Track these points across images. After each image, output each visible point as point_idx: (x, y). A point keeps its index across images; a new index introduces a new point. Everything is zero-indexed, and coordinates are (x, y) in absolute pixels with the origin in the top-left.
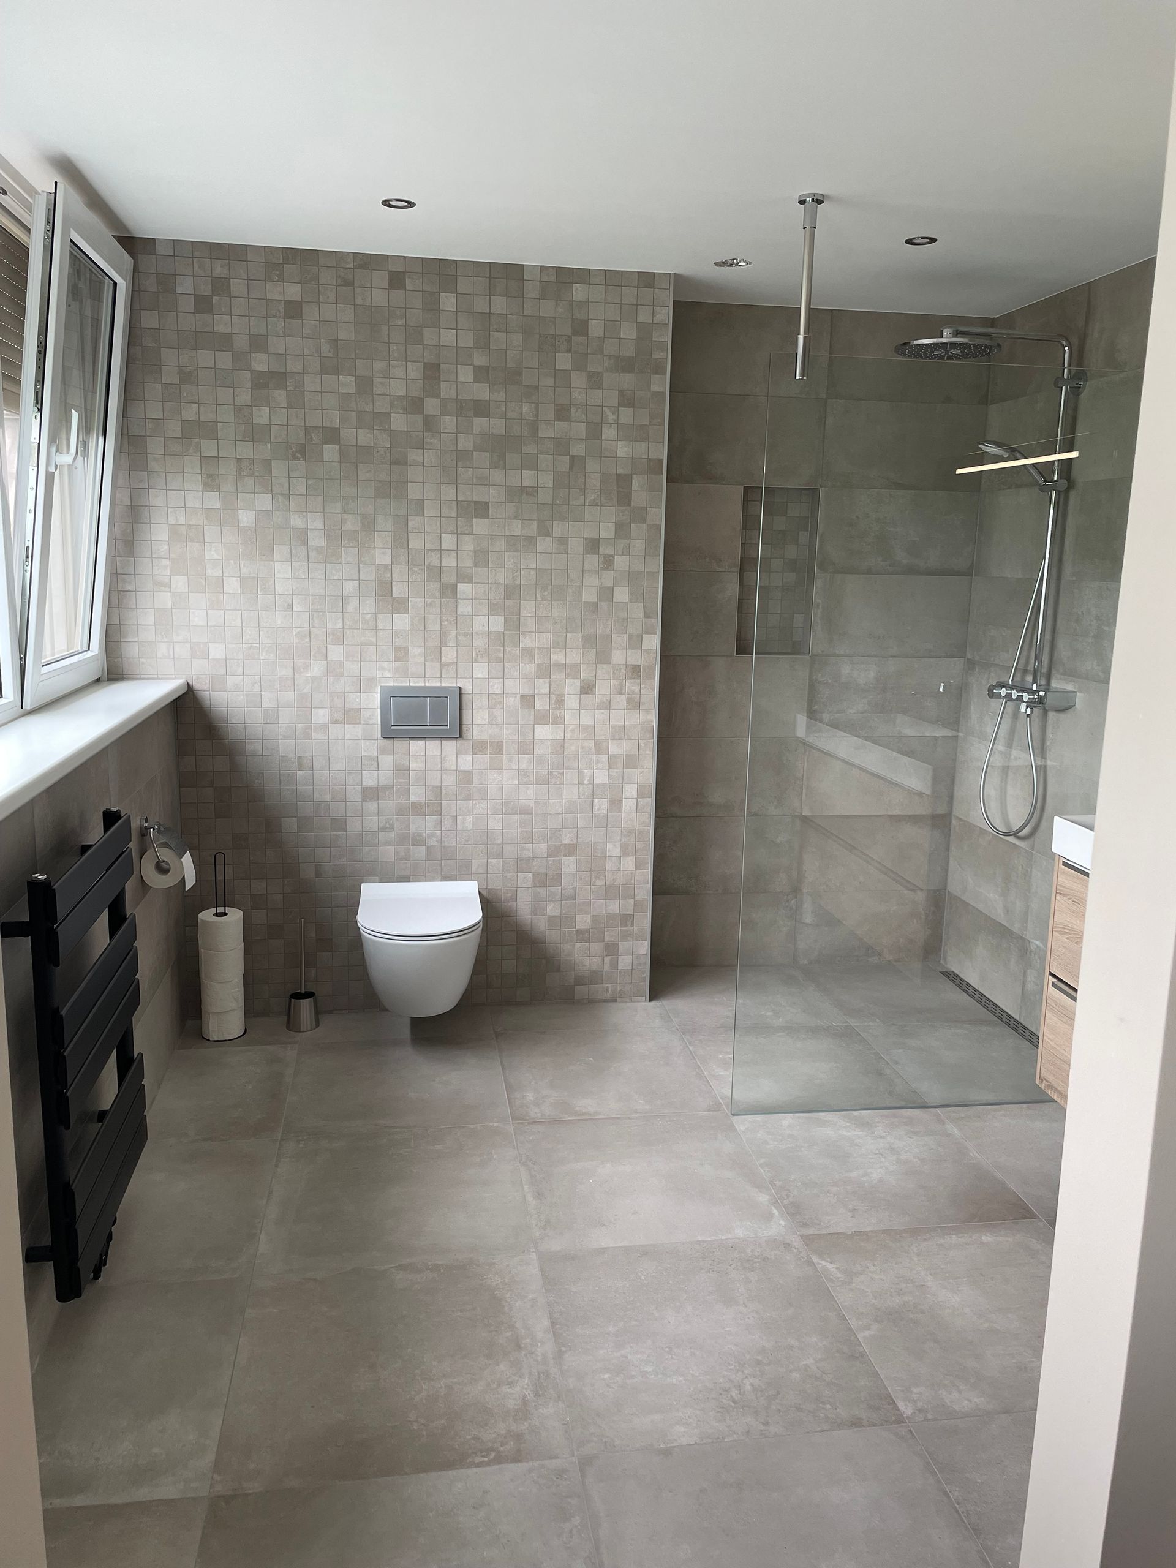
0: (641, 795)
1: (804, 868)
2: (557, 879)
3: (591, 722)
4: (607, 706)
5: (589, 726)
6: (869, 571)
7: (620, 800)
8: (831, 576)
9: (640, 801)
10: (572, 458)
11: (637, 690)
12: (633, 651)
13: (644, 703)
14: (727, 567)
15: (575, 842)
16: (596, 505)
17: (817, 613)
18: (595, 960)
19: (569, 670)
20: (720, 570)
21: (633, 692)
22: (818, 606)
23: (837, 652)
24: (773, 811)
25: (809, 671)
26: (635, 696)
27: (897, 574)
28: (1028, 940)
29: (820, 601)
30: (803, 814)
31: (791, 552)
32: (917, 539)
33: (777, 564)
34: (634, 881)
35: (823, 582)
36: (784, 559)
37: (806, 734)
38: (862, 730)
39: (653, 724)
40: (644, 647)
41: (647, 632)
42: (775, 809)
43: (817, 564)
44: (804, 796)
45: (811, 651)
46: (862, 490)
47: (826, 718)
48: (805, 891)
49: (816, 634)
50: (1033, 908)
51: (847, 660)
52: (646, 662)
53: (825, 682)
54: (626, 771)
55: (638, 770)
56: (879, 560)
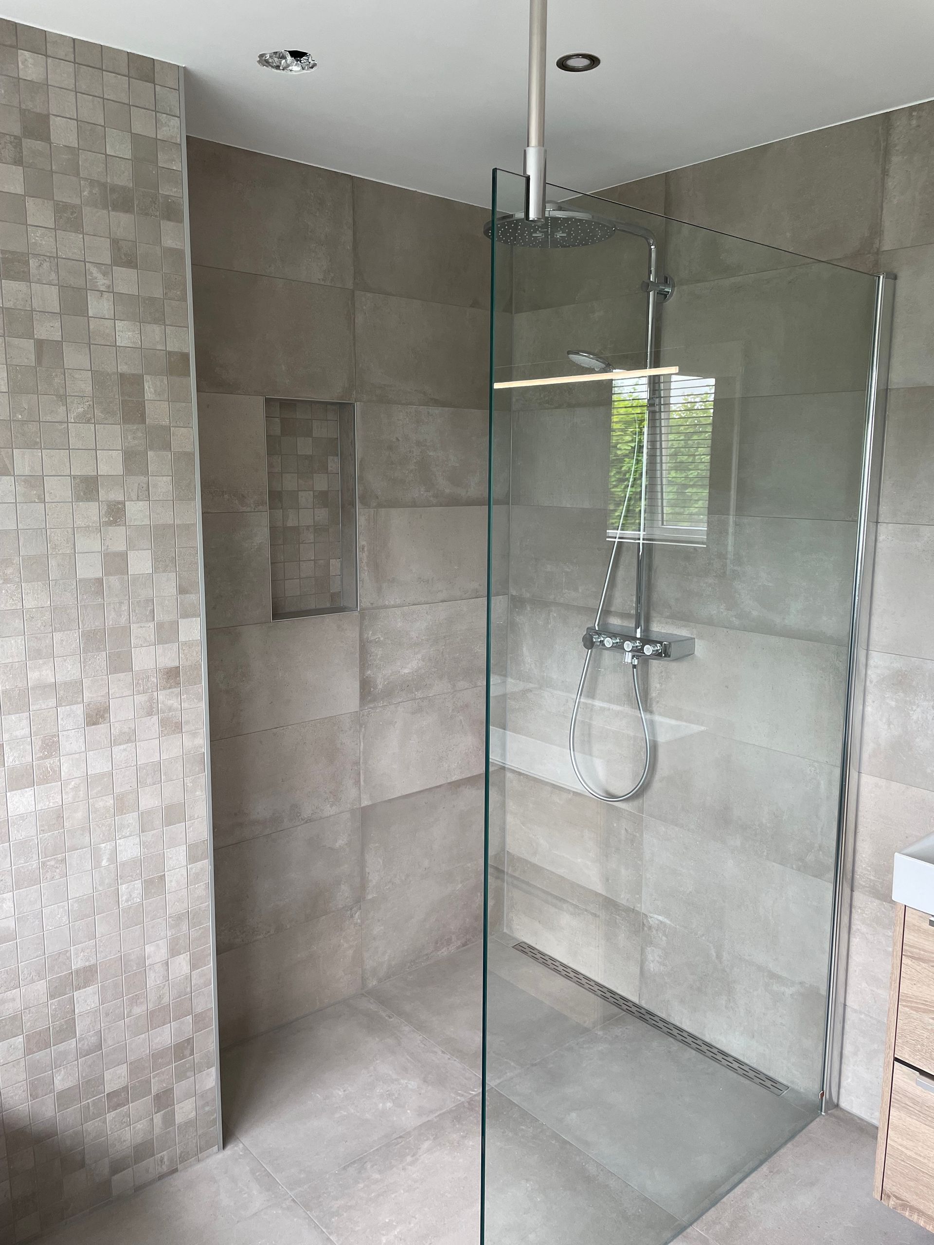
0: (192, 858)
1: (367, 870)
2: (68, 1029)
3: (107, 768)
4: (130, 737)
5: (103, 775)
6: (414, 504)
7: (161, 876)
8: (375, 511)
9: (191, 868)
10: (40, 345)
11: (175, 704)
12: (166, 646)
13: (187, 722)
14: (252, 505)
15: (93, 962)
16: (88, 421)
17: (363, 557)
18: (139, 1126)
19: (62, 692)
20: (245, 509)
21: (170, 709)
22: (363, 549)
23: (387, 603)
24: (329, 810)
25: (358, 629)
26: (173, 714)
27: (441, 505)
28: (644, 914)
29: (364, 543)
30: (362, 805)
31: (321, 483)
32: (457, 465)
33: (305, 498)
34: (189, 989)
35: (366, 520)
36: (314, 491)
37: (361, 707)
38: (417, 690)
39: (203, 750)
40: (182, 638)
41: (186, 615)
42: (331, 806)
43: (359, 498)
44: (362, 783)
45: (360, 604)
46: (399, 406)
47: (380, 684)
48: (370, 897)
49: (363, 584)
50: (650, 878)
51: (398, 611)
52: (187, 660)
53: (377, 640)
54: (166, 830)
55: (186, 823)
56: (422, 489)
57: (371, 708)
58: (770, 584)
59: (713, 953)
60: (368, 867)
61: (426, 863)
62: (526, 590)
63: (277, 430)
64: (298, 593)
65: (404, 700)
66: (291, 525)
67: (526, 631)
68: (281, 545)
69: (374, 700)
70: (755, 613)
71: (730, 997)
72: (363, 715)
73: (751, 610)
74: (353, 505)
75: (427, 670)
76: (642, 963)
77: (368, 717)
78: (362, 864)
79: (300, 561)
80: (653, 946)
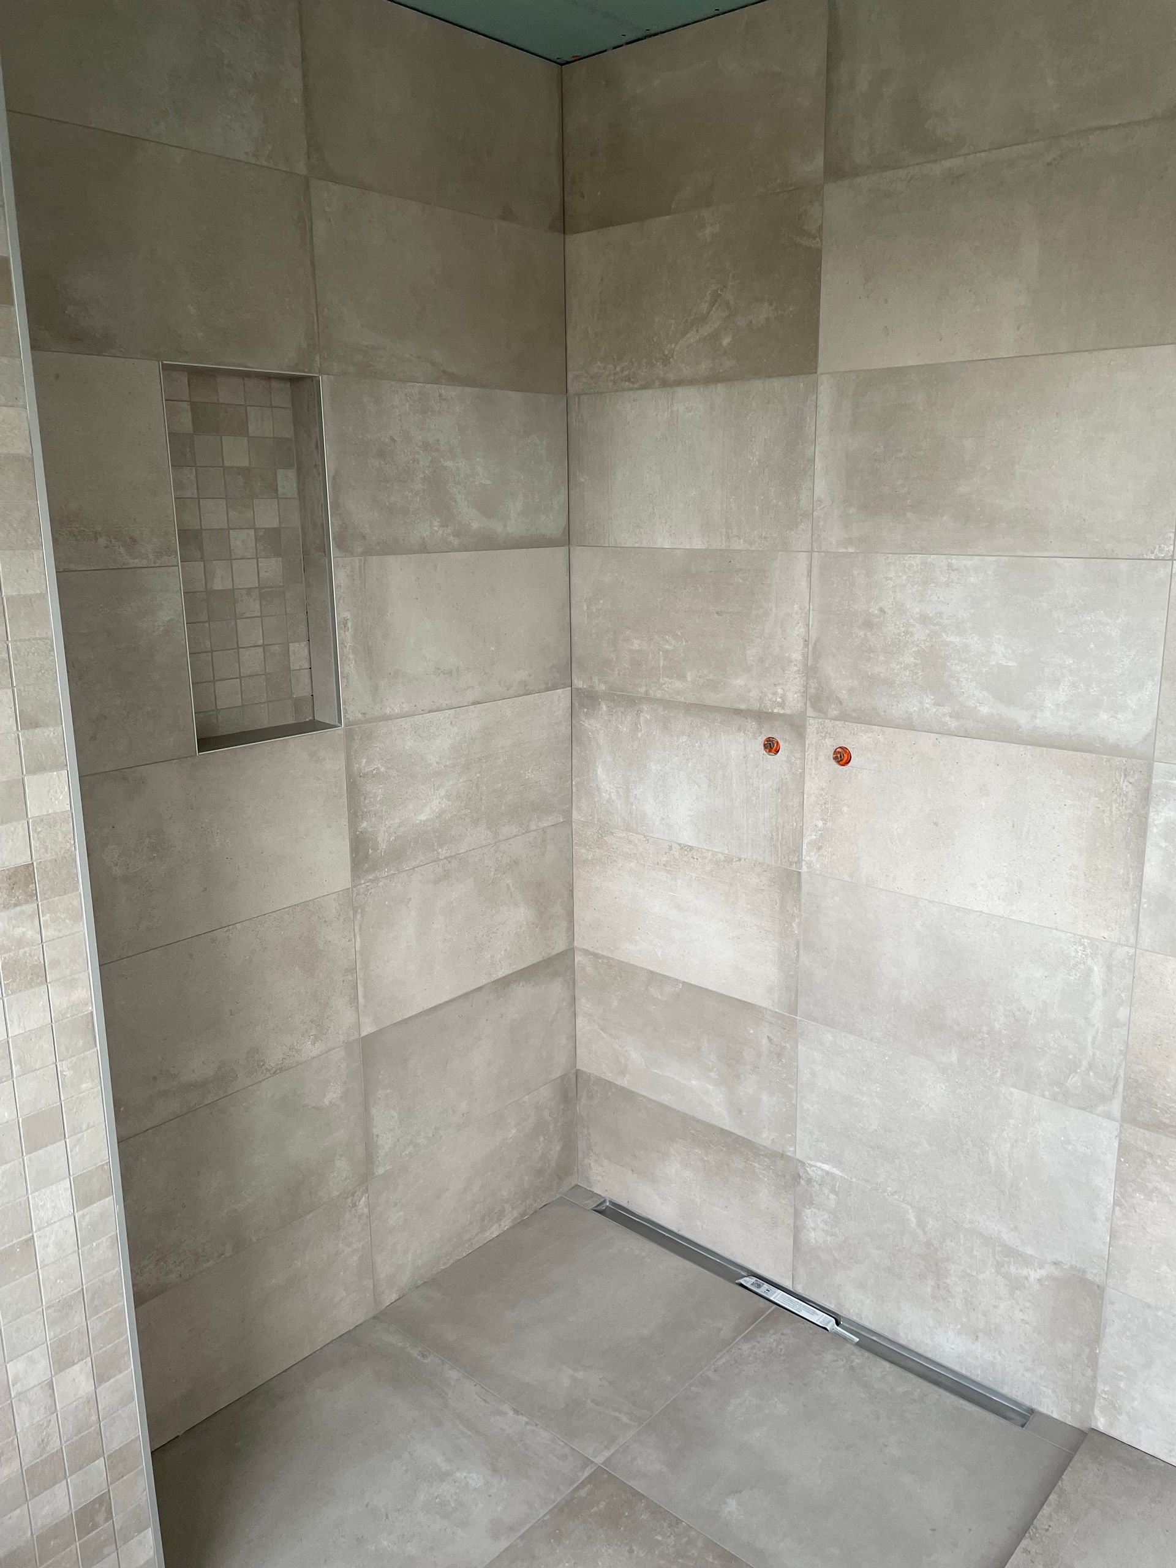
0: (83, 1198)
1: (375, 1131)
6: (423, 548)
8: (361, 560)
9: (83, 1216)
11: (31, 934)
13: (56, 963)
14: (151, 556)
17: (345, 638)
20: (137, 562)
21: (20, 943)
22: (345, 624)
23: (388, 711)
24: (310, 1049)
25: (342, 756)
26: (25, 952)
27: (466, 550)
28: (800, 1161)
29: (347, 615)
30: (363, 1034)
31: (267, 515)
32: (489, 482)
33: (242, 541)
34: (94, 1418)
35: (348, 576)
36: (256, 529)
37: (353, 880)
38: (441, 846)
39: (90, 1008)
40: (33, 811)
41: (38, 767)
42: (313, 1044)
43: (334, 539)
44: (361, 1000)
45: (345, 716)
46: (393, 383)
47: (383, 841)
48: (381, 1171)
49: (348, 682)
50: (808, 1109)
51: (405, 723)
52: (46, 852)
53: (375, 772)
54: (30, 1160)
55: (67, 1141)
56: (436, 523)
57: (370, 881)
58: (1011, 664)
59: (912, 1216)
60: (376, 1127)
61: (464, 1106)
62: (598, 679)
63: (186, 422)
64: (239, 702)
65: (421, 864)
66: (220, 587)
67: (601, 742)
68: (204, 622)
69: (374, 868)
70: (984, 710)
71: (938, 1282)
72: (358, 894)
73: (978, 705)
74: (325, 550)
75: (454, 813)
76: (797, 1231)
77: (366, 895)
78: (366, 1121)
79: (239, 648)
80: (813, 1208)
